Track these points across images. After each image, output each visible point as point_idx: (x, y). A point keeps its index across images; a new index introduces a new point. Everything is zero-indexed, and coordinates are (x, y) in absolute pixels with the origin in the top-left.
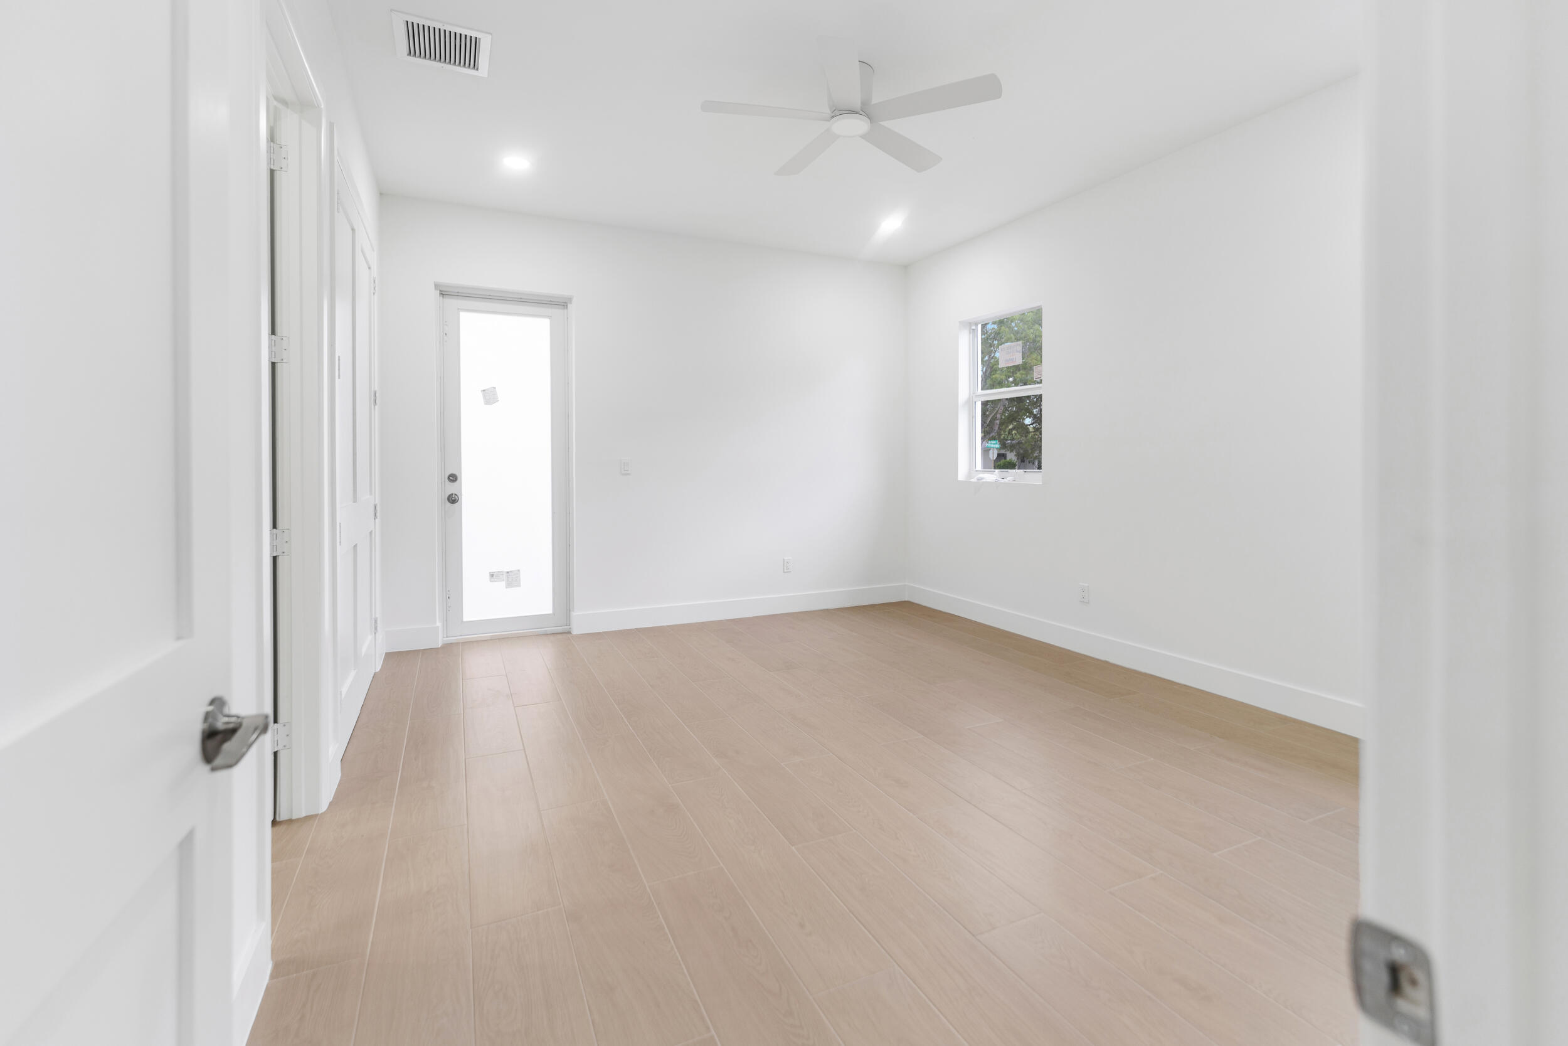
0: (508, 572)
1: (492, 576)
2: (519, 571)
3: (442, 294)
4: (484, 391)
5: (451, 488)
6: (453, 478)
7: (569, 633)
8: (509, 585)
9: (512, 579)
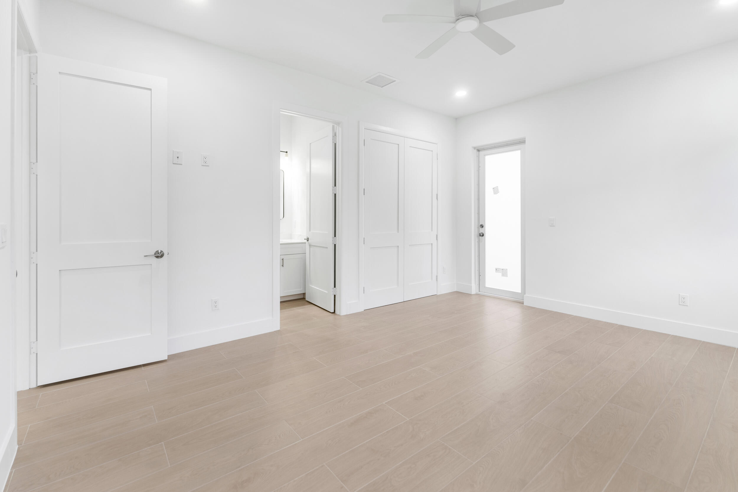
0: (502, 269)
1: (496, 270)
2: (507, 269)
3: (479, 151)
4: (494, 188)
5: (481, 231)
6: (482, 226)
7: (523, 303)
8: (503, 275)
9: (504, 272)
